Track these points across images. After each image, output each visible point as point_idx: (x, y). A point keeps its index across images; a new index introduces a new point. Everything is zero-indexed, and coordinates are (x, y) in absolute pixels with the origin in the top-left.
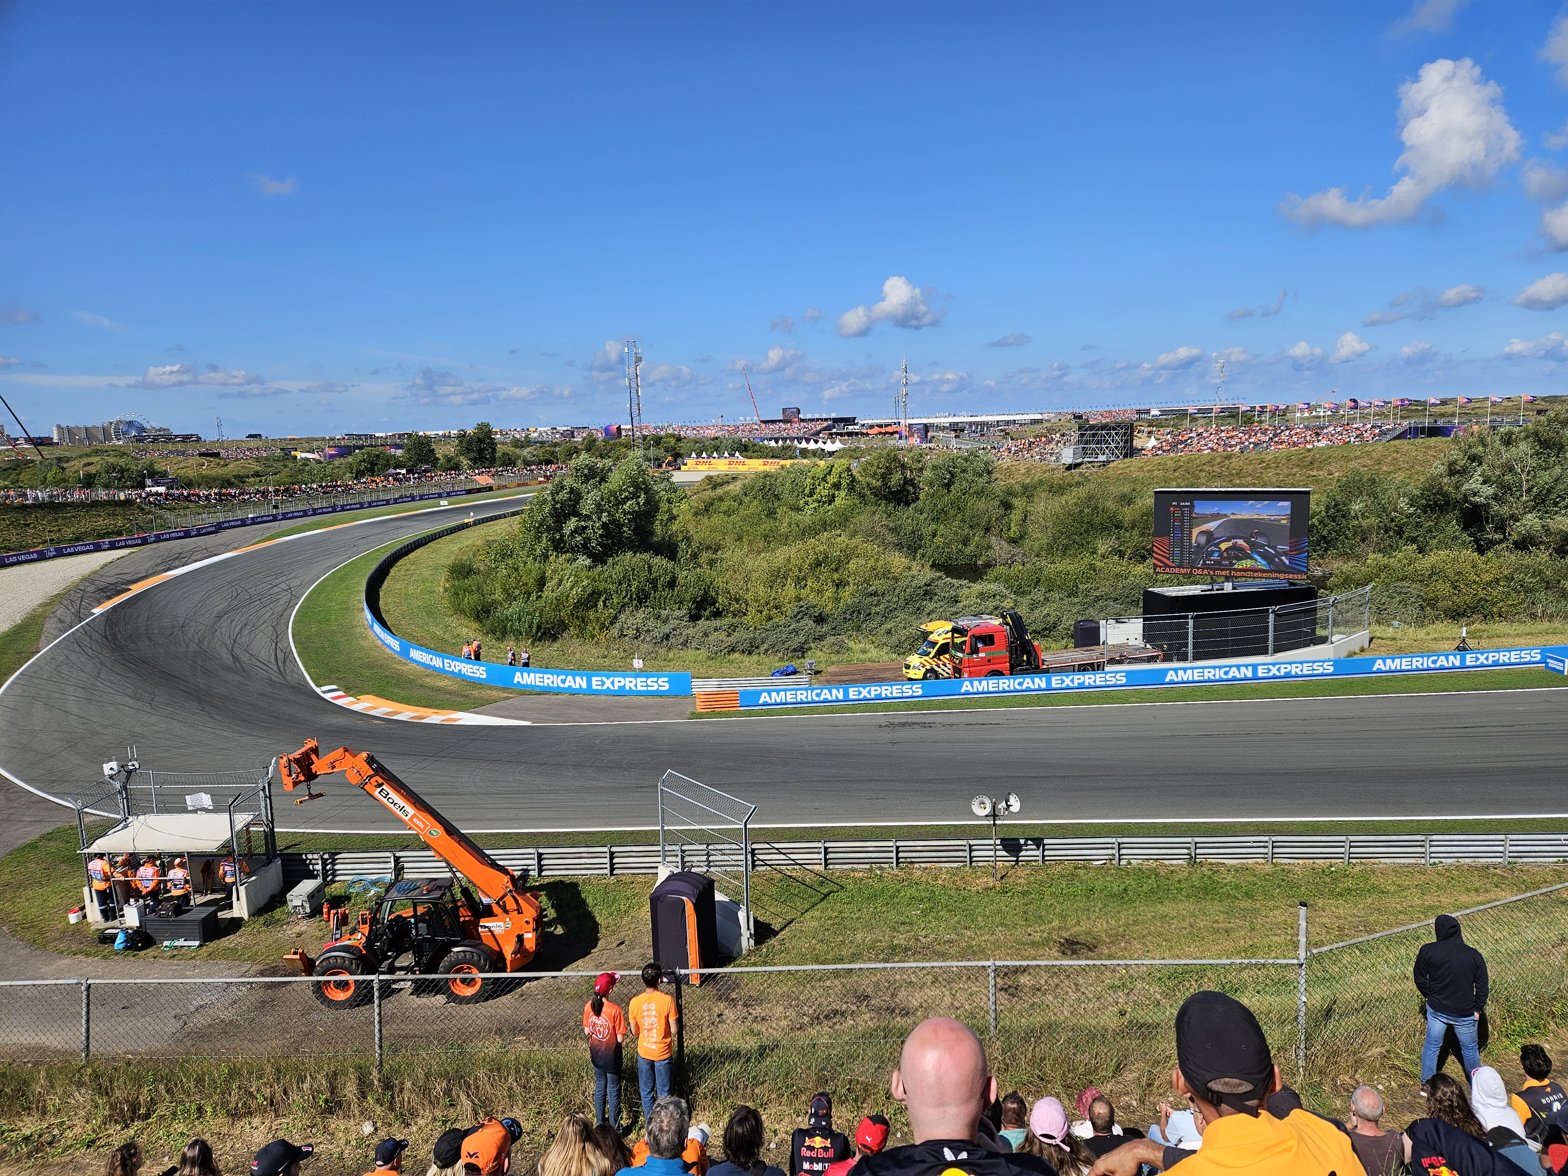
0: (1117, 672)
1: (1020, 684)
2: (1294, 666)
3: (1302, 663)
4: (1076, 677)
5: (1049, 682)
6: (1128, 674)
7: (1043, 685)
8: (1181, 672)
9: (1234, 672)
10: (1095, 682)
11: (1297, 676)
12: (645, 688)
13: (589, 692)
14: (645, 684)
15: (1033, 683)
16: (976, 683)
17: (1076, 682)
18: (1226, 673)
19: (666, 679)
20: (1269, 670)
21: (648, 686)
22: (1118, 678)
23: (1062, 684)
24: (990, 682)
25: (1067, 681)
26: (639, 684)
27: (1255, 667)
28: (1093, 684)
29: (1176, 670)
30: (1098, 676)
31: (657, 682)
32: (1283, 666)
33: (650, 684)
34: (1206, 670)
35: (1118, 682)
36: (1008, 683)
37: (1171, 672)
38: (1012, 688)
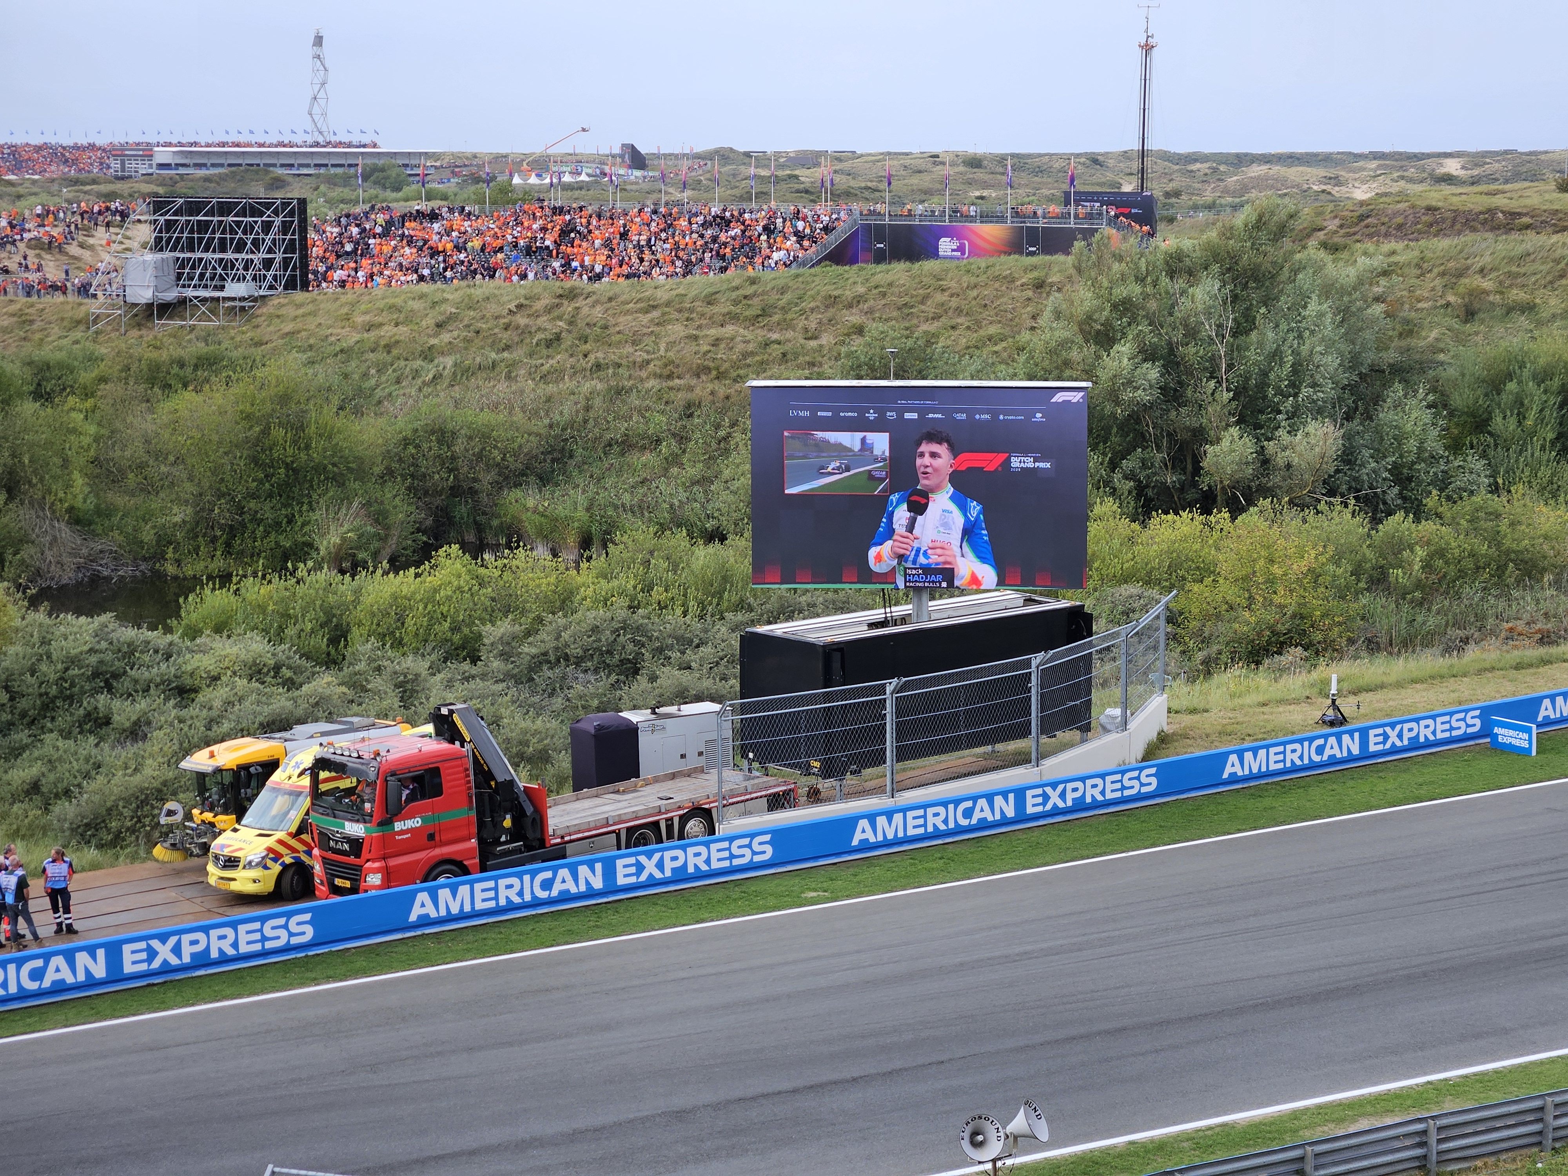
0: (752, 836)
1: (547, 885)
2: (1089, 782)
3: (1103, 776)
4: (668, 855)
5: (609, 873)
6: (779, 836)
7: (598, 883)
8: (881, 821)
9: (983, 812)
10: (708, 862)
11: (1095, 805)
15: (576, 880)
16: (444, 894)
17: (669, 865)
18: (968, 813)
20: (1046, 797)
22: (756, 847)
23: (638, 874)
24: (478, 887)
25: (650, 867)
27: (1020, 794)
28: (704, 867)
29: (872, 818)
30: (714, 847)
32: (1070, 786)
34: (930, 811)
35: (757, 858)
36: (517, 888)
37: (864, 823)
38: (528, 897)
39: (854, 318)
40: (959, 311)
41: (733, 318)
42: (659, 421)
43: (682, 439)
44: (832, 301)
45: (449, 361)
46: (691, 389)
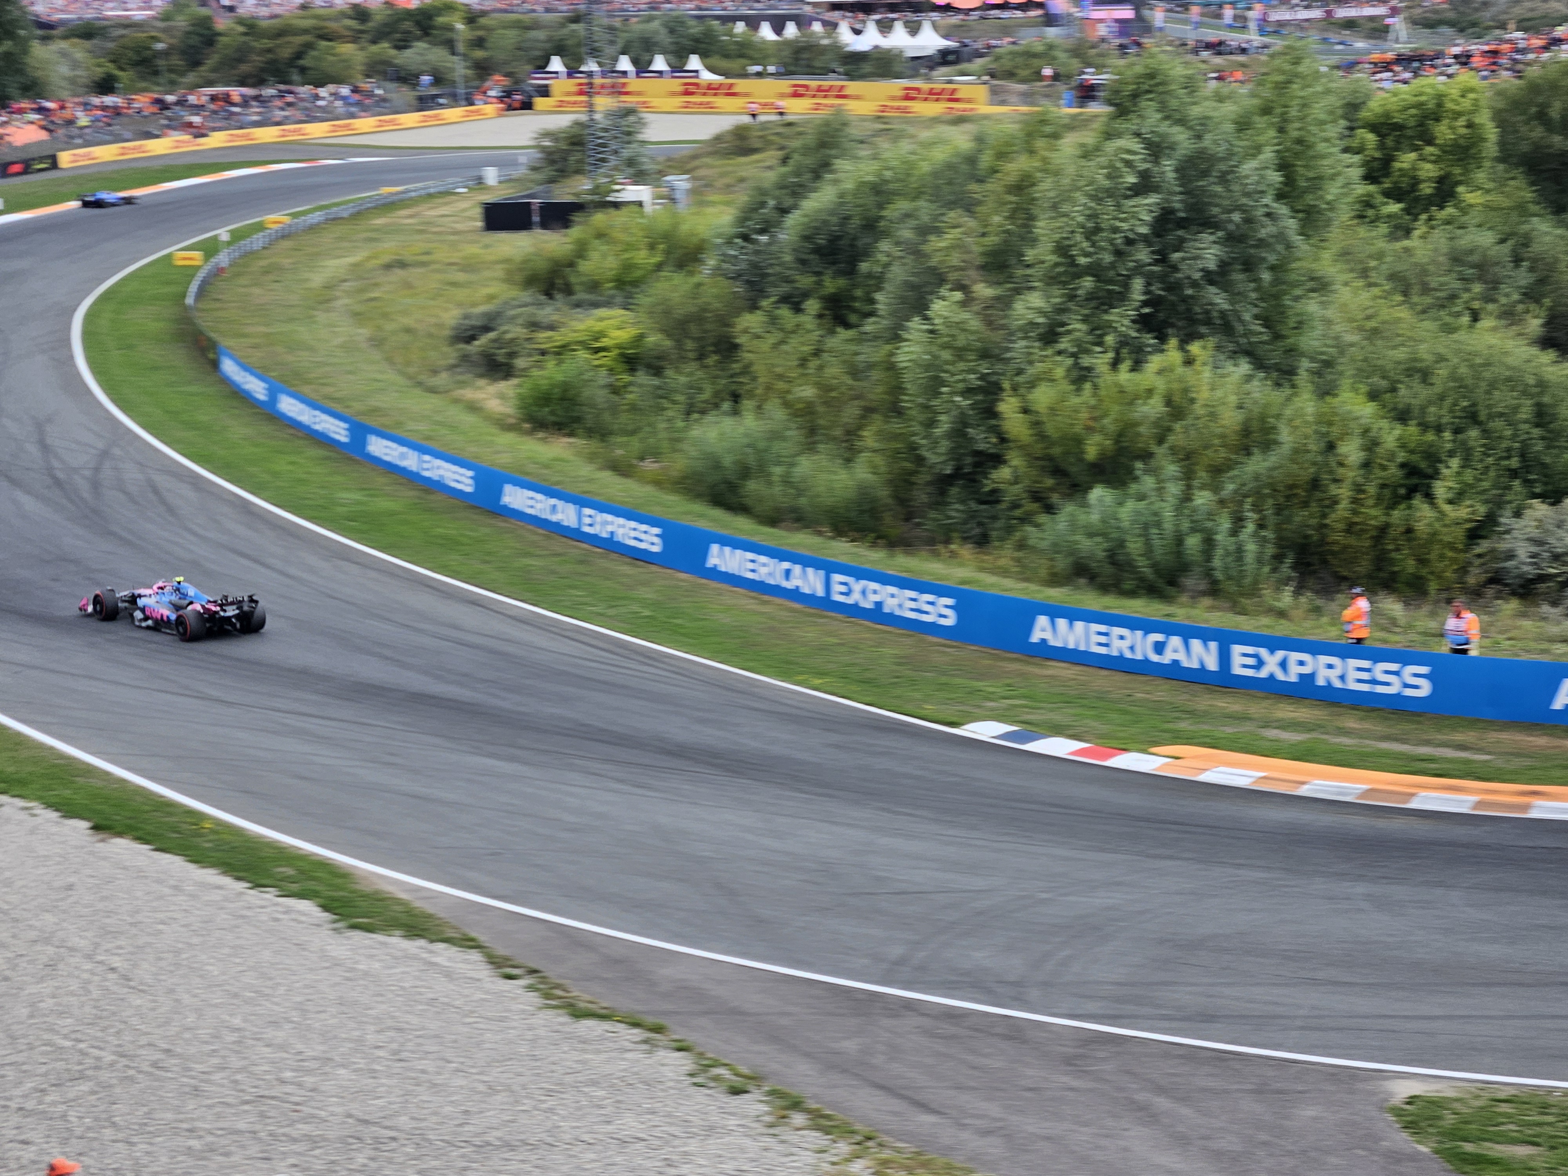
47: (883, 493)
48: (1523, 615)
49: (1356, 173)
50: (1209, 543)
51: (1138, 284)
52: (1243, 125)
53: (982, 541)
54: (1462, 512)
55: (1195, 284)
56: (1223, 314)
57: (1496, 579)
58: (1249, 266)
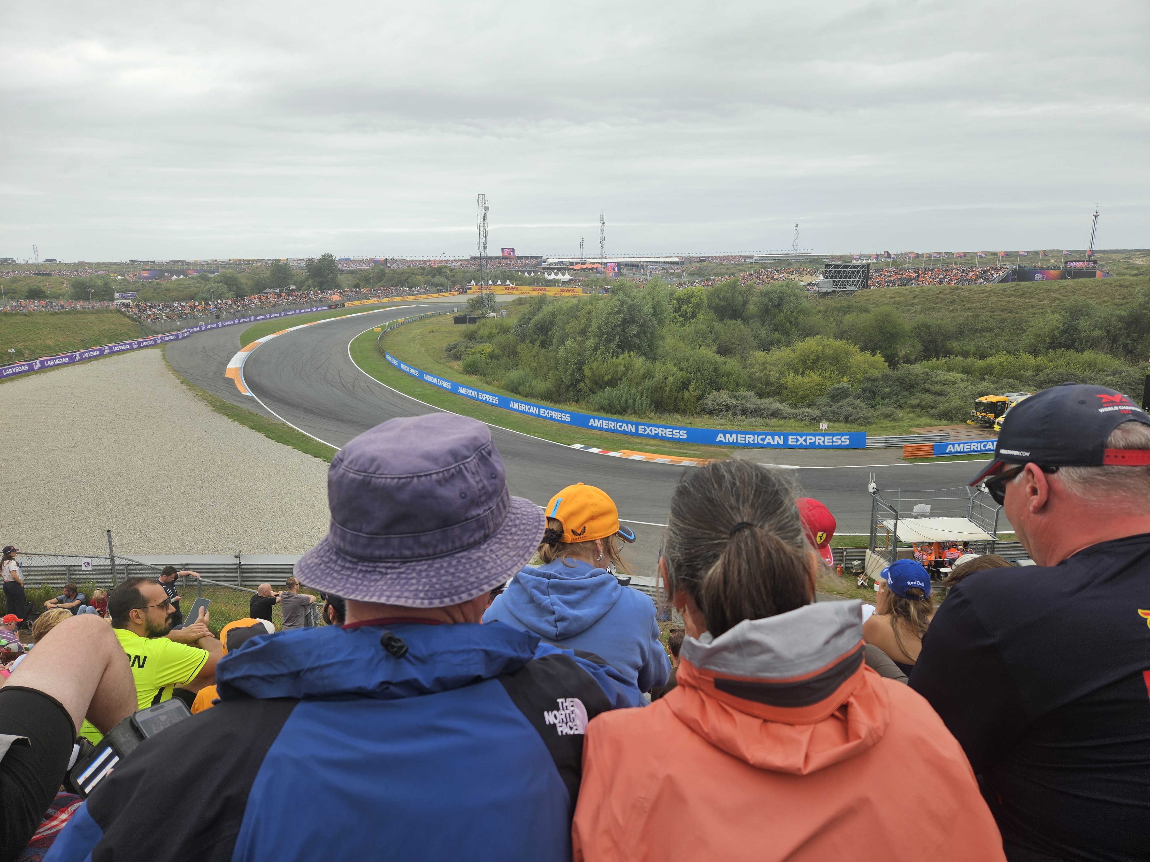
12: (831, 444)
13: (786, 446)
14: (831, 441)
19: (848, 437)
21: (833, 442)
26: (826, 441)
31: (840, 439)
33: (834, 439)
39: (1055, 295)
40: (1093, 294)
41: (1012, 295)
42: (992, 324)
43: (1002, 329)
44: (1048, 290)
45: (919, 307)
46: (1000, 315)
47: (554, 389)
48: (710, 419)
49: (672, 310)
50: (635, 401)
51: (617, 337)
52: (644, 298)
53: (577, 401)
54: (696, 394)
55: (631, 337)
56: (638, 344)
57: (703, 410)
58: (645, 333)
